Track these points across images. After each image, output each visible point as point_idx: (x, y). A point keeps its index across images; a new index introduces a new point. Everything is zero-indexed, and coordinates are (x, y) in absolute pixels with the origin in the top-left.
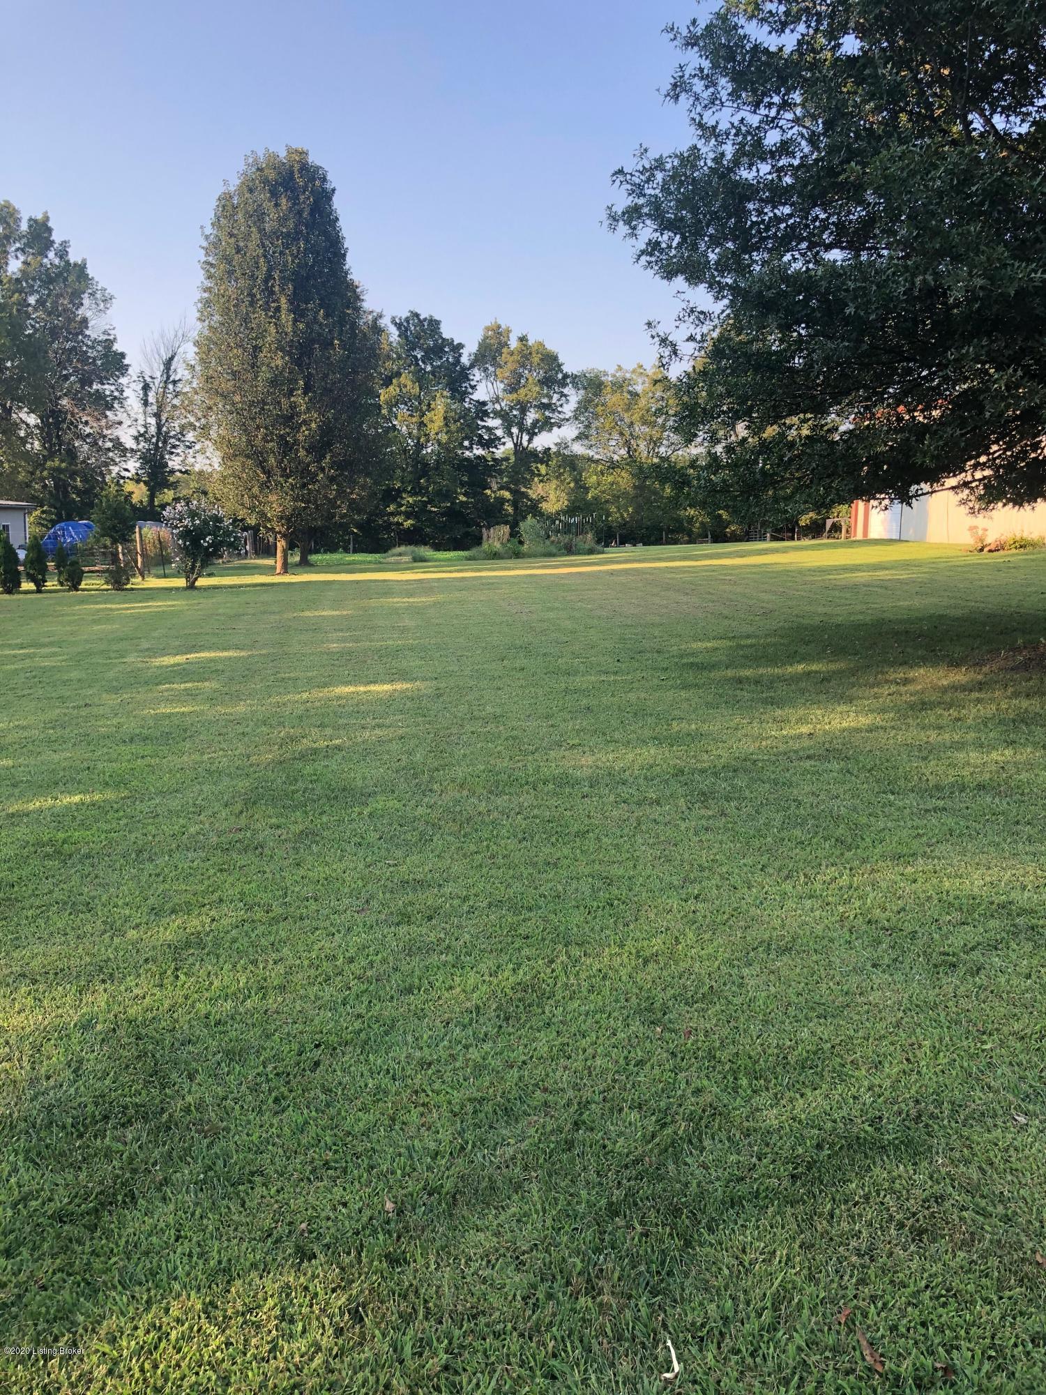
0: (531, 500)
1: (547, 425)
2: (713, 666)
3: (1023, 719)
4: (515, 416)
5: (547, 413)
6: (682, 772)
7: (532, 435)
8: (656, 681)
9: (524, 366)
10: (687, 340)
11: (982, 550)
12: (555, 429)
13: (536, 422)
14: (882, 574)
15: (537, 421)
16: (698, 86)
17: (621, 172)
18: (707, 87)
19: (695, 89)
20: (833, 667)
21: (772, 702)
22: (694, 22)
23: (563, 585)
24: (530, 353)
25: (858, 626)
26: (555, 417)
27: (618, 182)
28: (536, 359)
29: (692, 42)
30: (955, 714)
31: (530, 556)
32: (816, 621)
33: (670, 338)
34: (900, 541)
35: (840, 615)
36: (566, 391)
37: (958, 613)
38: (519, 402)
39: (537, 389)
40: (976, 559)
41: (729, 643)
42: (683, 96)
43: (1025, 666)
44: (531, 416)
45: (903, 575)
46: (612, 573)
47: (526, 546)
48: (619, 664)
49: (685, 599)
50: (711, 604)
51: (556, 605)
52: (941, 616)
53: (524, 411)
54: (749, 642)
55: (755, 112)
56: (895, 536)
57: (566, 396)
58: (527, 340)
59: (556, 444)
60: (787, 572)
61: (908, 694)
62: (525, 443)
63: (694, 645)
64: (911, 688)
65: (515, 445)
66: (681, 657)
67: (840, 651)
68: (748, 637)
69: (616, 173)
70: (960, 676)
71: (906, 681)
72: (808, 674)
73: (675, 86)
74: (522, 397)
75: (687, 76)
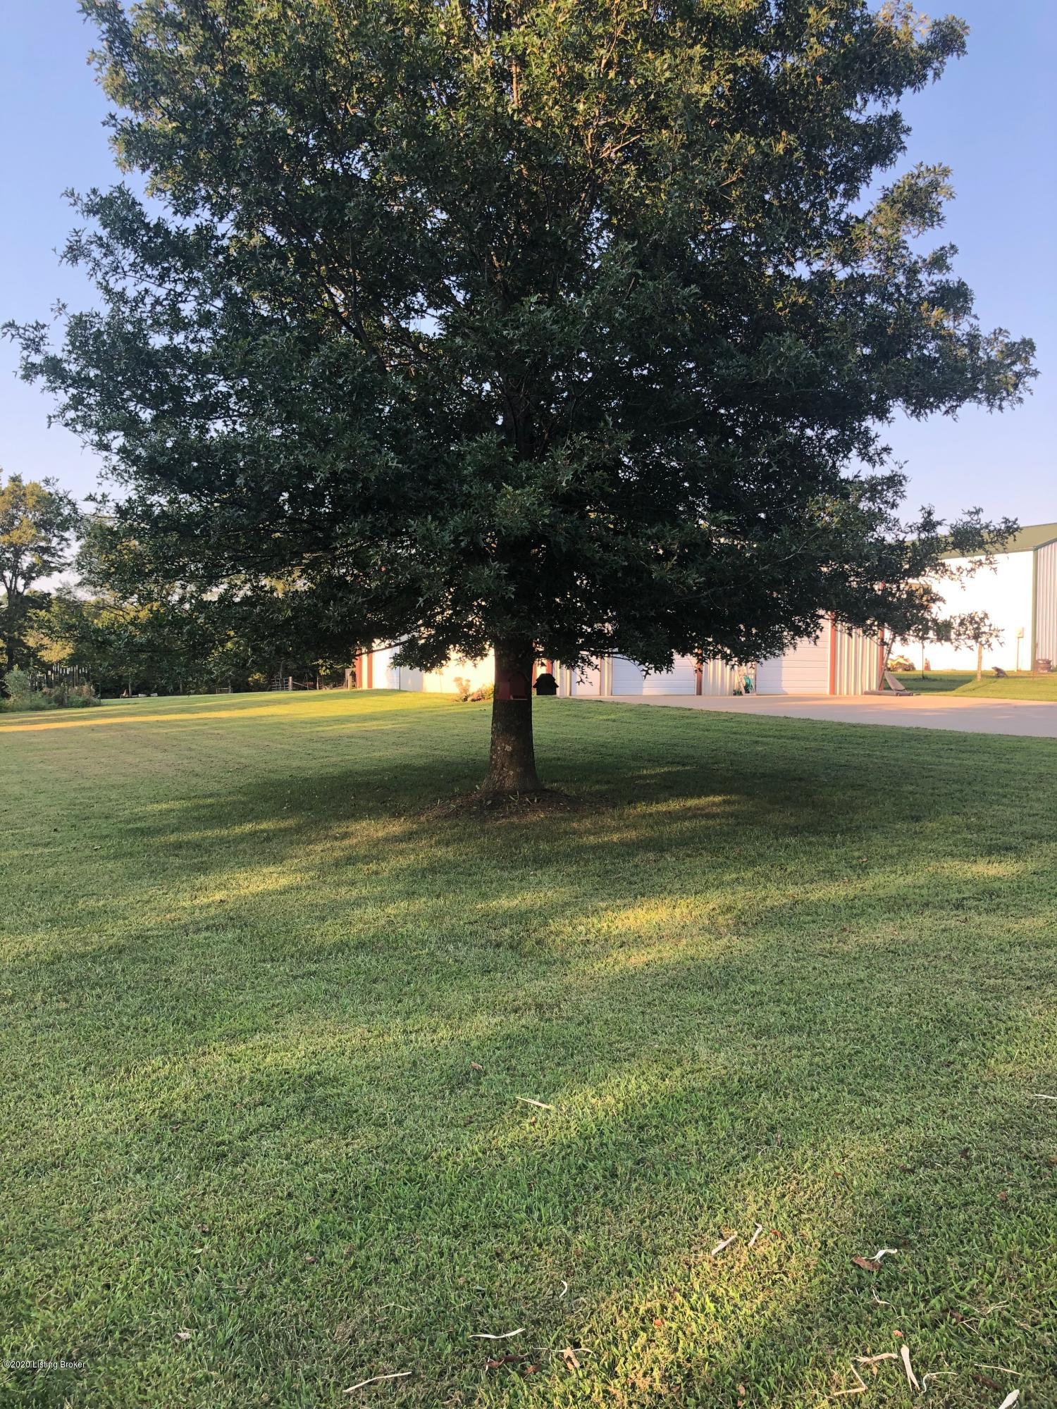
0: (28, 648)
1: (45, 569)
2: (159, 831)
3: (433, 869)
4: (8, 559)
5: (46, 557)
6: (59, 958)
7: (28, 578)
8: (87, 852)
9: (16, 507)
10: (86, 500)
11: (466, 699)
12: (56, 573)
13: (31, 568)
14: (372, 725)
15: (34, 565)
16: (97, 252)
17: (11, 325)
18: (105, 255)
19: (94, 254)
20: (284, 824)
21: (203, 869)
22: (94, 191)
23: (31, 744)
24: (24, 495)
25: (322, 780)
26: (55, 562)
27: (9, 335)
28: (31, 501)
29: (91, 210)
30: (374, 868)
31: (13, 710)
32: (285, 776)
33: (70, 497)
34: (400, 691)
35: (312, 767)
36: (66, 535)
37: (420, 762)
38: (11, 545)
39: (34, 531)
40: (456, 709)
41: (185, 804)
42: (81, 261)
43: (456, 814)
44: (27, 560)
45: (387, 726)
46: (93, 729)
47: (12, 699)
48: (54, 834)
49: (160, 756)
50: (186, 761)
51: (12, 767)
52: (406, 766)
53: (18, 553)
54: (209, 801)
55: (160, 285)
56: (396, 687)
57: (66, 540)
58: (20, 481)
59: (58, 590)
60: (279, 725)
61: (339, 849)
62: (20, 589)
63: (149, 808)
64: (346, 842)
65: (9, 590)
66: (128, 822)
67: (296, 806)
68: (211, 796)
69: (6, 326)
70: (396, 827)
71: (345, 836)
72: (253, 834)
73: (71, 248)
74: (15, 540)
75: (83, 241)
